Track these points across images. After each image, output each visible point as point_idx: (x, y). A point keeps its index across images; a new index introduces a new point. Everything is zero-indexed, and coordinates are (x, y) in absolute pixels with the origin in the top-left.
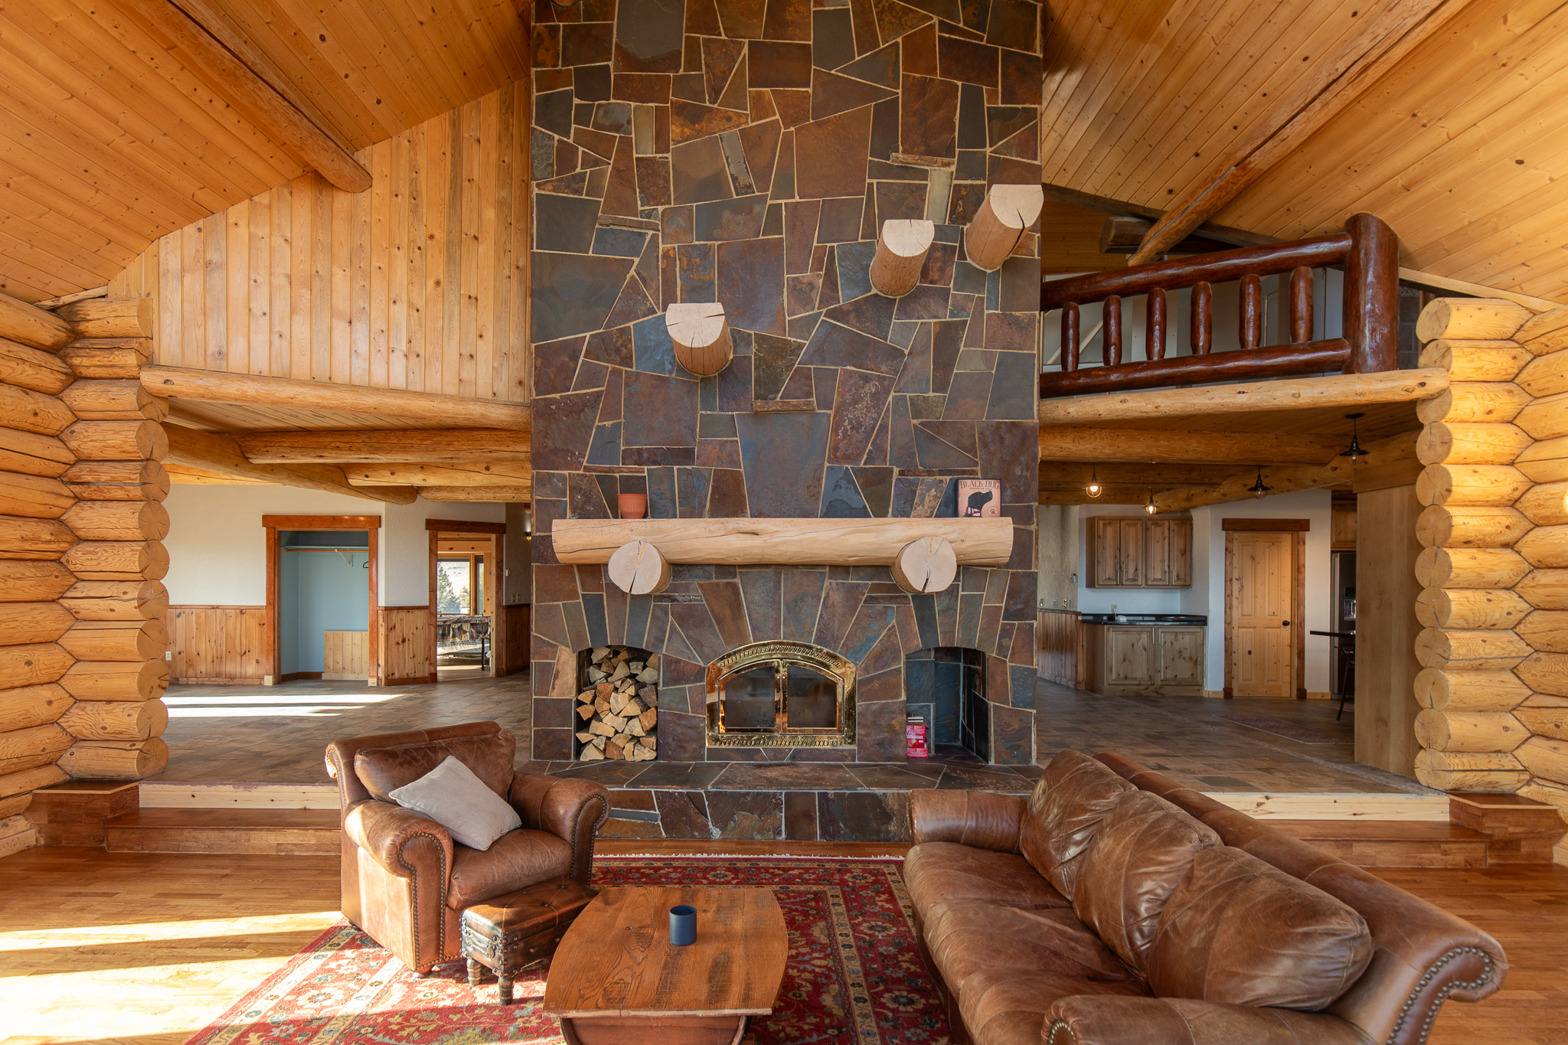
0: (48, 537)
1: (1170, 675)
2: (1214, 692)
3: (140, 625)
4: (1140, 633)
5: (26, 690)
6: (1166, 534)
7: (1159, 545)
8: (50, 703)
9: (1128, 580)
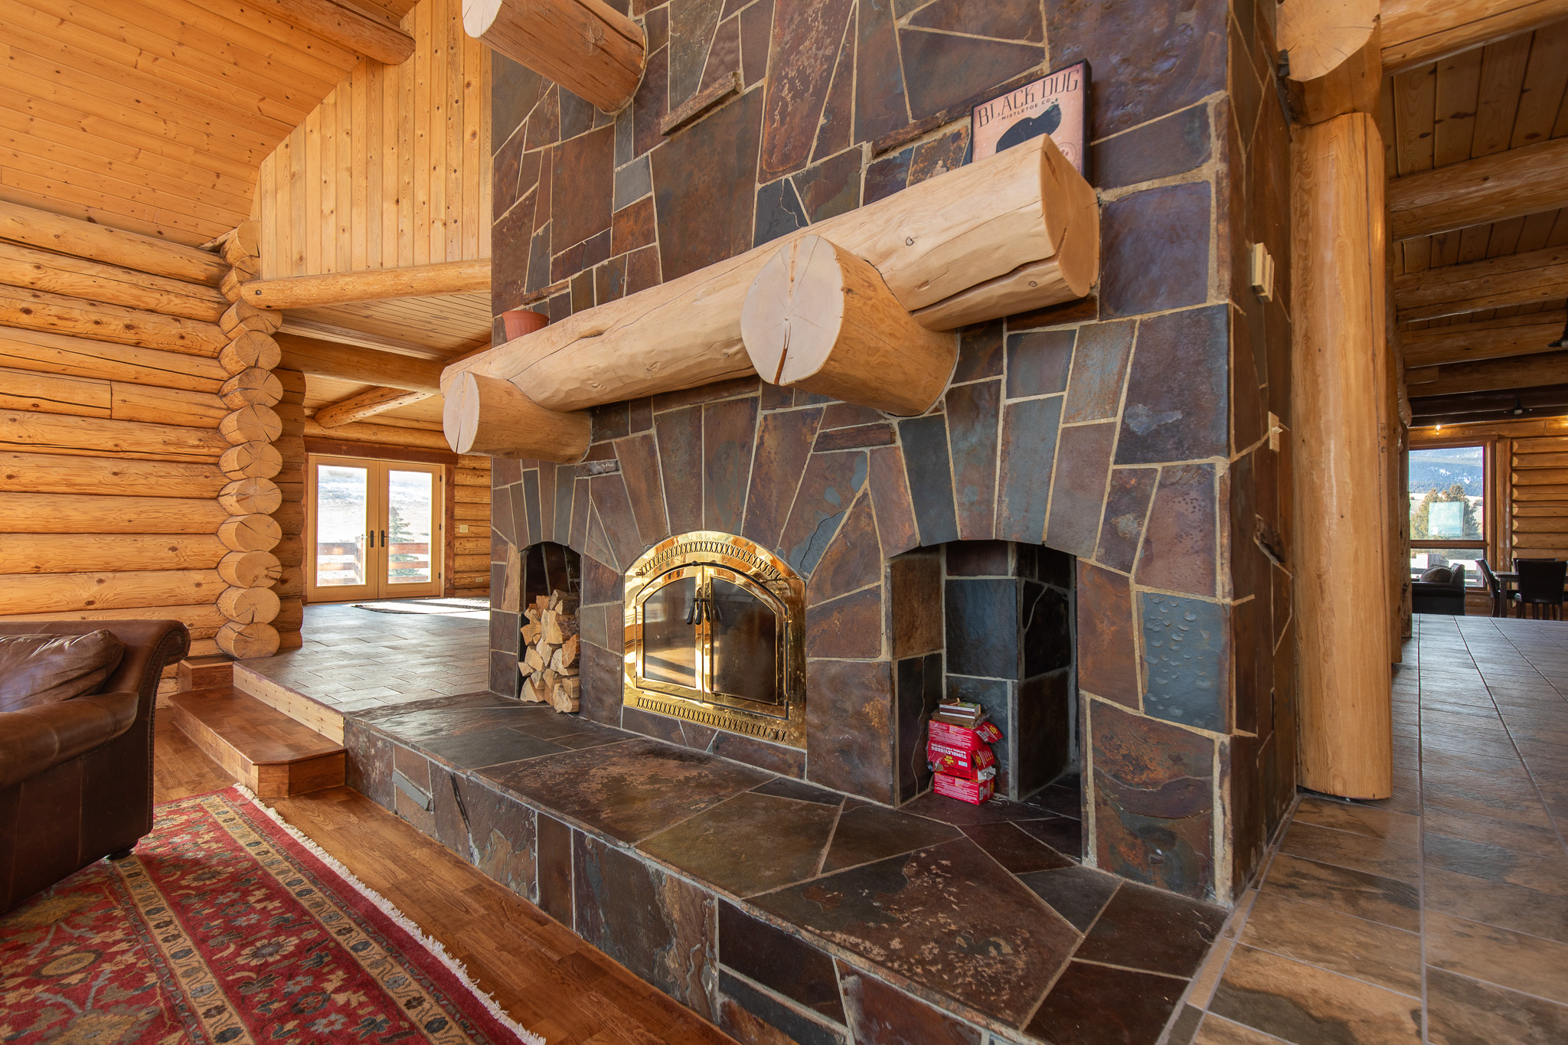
0: (196, 443)
3: (241, 518)
5: (180, 572)
8: (199, 585)
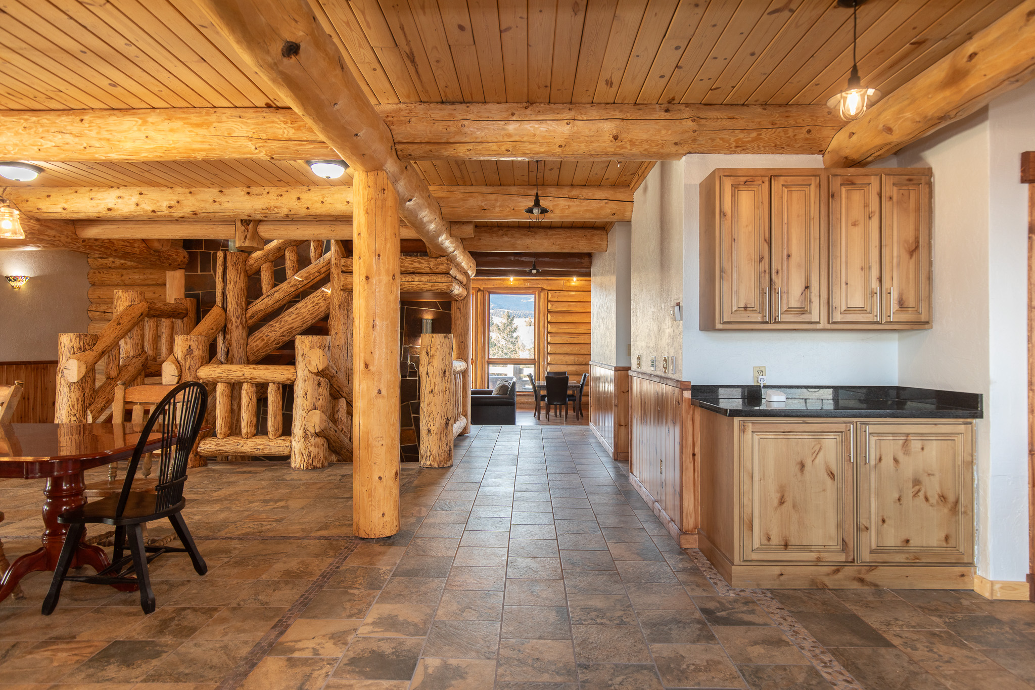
1: (891, 539)
2: (1006, 586)
4: (818, 436)
6: (874, 205)
7: (857, 232)
9: (789, 311)
